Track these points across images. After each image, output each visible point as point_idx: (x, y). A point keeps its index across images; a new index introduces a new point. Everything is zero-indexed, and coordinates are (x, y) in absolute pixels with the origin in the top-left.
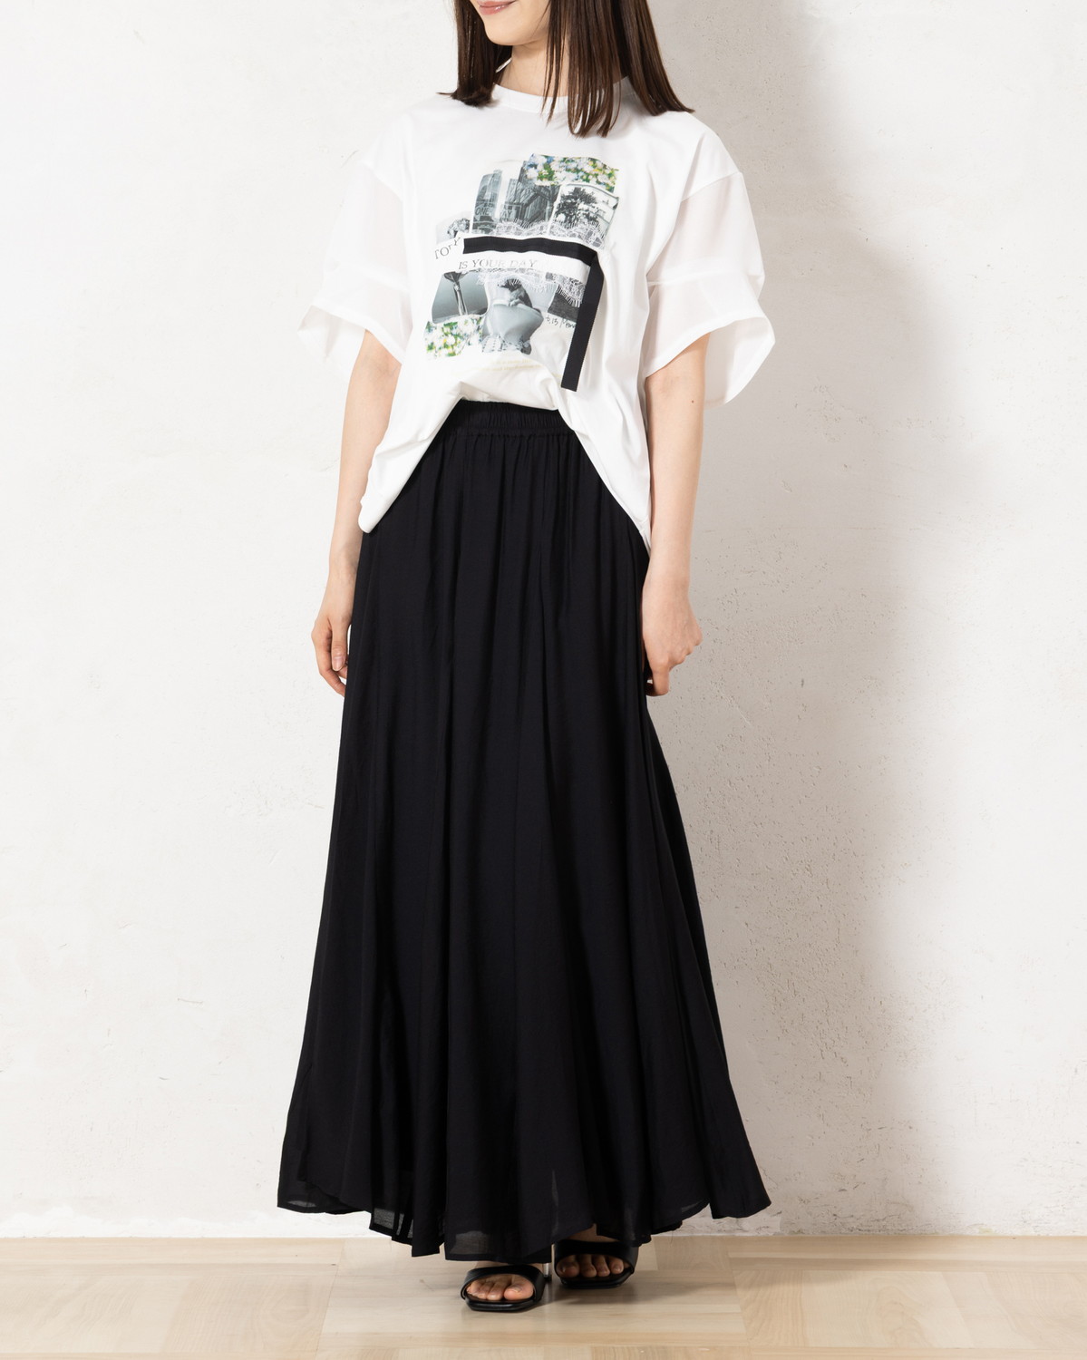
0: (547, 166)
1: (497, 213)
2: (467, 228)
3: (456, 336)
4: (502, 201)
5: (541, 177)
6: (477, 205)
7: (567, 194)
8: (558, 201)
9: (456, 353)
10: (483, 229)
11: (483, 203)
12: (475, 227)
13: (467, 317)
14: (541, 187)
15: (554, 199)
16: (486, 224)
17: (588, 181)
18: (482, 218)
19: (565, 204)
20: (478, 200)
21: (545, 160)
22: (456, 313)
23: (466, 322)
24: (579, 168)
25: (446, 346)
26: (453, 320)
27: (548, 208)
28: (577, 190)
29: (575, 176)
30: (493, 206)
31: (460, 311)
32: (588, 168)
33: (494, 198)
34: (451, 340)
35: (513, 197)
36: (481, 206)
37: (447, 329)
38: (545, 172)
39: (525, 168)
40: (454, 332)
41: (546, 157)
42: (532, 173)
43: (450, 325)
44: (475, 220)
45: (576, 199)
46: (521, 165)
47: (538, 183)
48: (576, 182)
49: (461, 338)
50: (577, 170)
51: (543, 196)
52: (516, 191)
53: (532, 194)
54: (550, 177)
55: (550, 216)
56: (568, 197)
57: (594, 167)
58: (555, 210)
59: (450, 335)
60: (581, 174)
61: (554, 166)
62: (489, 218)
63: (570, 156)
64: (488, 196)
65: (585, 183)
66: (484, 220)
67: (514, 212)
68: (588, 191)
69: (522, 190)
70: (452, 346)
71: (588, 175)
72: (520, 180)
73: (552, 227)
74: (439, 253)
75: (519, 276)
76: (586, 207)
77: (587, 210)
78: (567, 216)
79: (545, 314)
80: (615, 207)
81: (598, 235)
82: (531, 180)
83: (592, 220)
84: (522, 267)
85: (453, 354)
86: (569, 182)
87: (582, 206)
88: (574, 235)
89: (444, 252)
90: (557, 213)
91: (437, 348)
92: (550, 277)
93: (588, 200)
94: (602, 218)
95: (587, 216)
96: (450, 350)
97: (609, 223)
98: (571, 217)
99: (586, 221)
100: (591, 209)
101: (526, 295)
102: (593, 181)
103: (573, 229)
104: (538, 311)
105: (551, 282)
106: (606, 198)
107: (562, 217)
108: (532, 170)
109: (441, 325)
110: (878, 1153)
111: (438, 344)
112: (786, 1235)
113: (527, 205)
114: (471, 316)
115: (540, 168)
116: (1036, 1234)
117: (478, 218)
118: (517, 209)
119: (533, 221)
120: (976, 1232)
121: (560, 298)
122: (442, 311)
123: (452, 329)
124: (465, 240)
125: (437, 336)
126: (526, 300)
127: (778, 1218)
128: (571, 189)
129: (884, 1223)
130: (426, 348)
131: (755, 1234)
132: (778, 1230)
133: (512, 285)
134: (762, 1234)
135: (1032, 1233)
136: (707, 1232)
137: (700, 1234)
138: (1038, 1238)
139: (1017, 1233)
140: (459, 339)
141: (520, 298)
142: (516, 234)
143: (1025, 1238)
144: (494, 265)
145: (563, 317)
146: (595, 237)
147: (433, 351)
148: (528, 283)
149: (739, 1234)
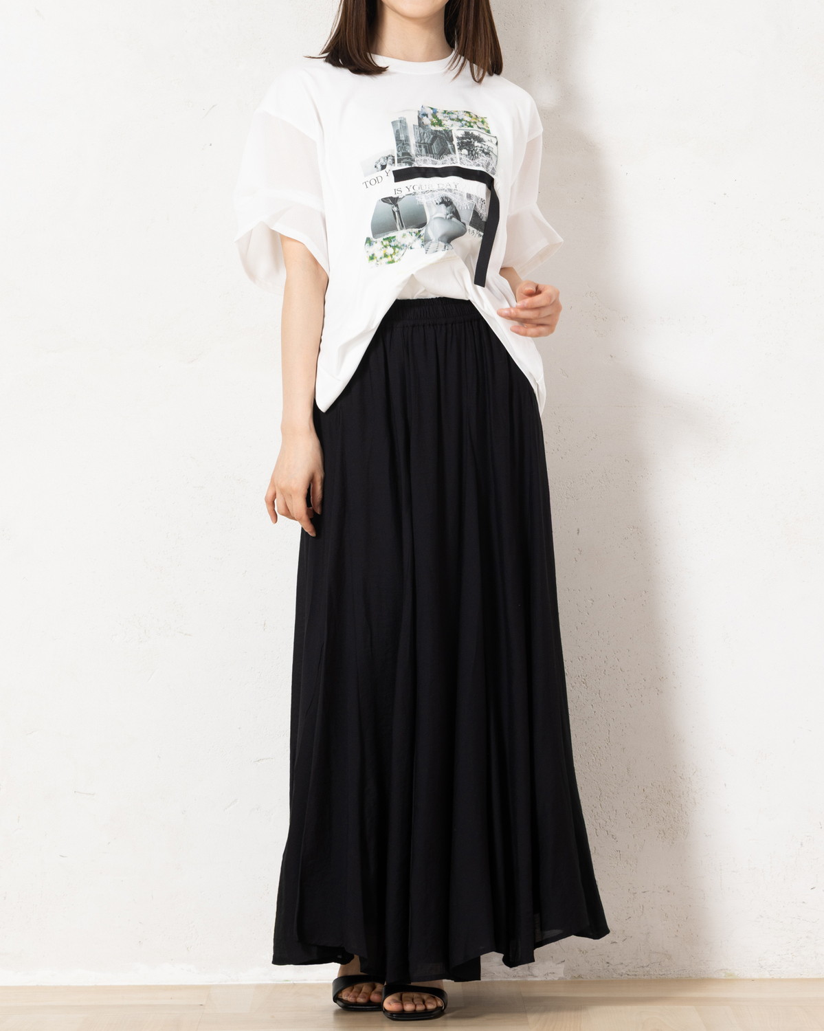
0: (434, 115)
1: (413, 150)
2: (394, 163)
3: (394, 247)
4: (413, 141)
5: (433, 124)
6: (397, 145)
7: (460, 136)
8: (455, 142)
9: (395, 260)
10: (406, 162)
11: (402, 143)
12: (399, 161)
13: (404, 231)
14: (436, 131)
15: (451, 140)
16: (408, 159)
17: (472, 127)
18: (403, 154)
19: (462, 143)
20: (397, 140)
21: (432, 111)
22: (395, 229)
23: (404, 235)
24: (460, 118)
25: (386, 256)
26: (391, 234)
27: (449, 146)
28: (467, 133)
29: (459, 124)
30: (408, 145)
31: (398, 227)
32: (467, 118)
33: (407, 139)
34: (390, 251)
35: (419, 138)
36: (400, 145)
37: (386, 243)
38: (435, 120)
39: (420, 116)
40: (393, 244)
41: (432, 109)
42: (426, 121)
43: (389, 239)
44: (398, 156)
45: (470, 139)
46: (417, 114)
47: (433, 128)
48: (462, 128)
49: (399, 248)
50: (460, 120)
51: (441, 138)
52: (420, 134)
53: (432, 136)
54: (440, 123)
55: (454, 151)
56: (463, 138)
57: (471, 117)
58: (456, 147)
59: (389, 247)
60: (464, 122)
61: (440, 116)
62: (409, 154)
63: (449, 110)
64: (402, 137)
65: (470, 128)
66: (405, 155)
67: (423, 150)
68: (476, 133)
69: (424, 133)
70: (391, 255)
71: (470, 123)
72: (420, 125)
73: (461, 159)
74: (368, 184)
75: (449, 195)
76: (479, 145)
77: (481, 147)
78: (469, 151)
79: (468, 227)
80: (497, 144)
81: (493, 165)
82: (427, 126)
83: (487, 154)
84: (449, 187)
85: (393, 262)
86: (459, 128)
87: (476, 144)
88: (478, 165)
89: (373, 182)
90: (460, 149)
91: (378, 258)
92: (469, 196)
93: (480, 140)
94: (492, 152)
95: (483, 151)
96: (390, 259)
97: (497, 156)
98: (472, 151)
99: (484, 155)
100: (483, 146)
101: (456, 210)
102: (475, 127)
103: (477, 161)
104: (464, 224)
105: (470, 201)
106: (489, 138)
107: (465, 151)
108: (425, 118)
109: (381, 239)
110: (643, 912)
111: (379, 254)
112: (568, 979)
113: (431, 144)
114: (410, 230)
115: (430, 117)
116: (771, 977)
117: (400, 154)
118: (425, 147)
119: (442, 154)
120: (722, 975)
121: (476, 214)
122: (381, 228)
123: (390, 242)
124: (394, 172)
125: (377, 248)
126: (456, 214)
127: (562, 966)
128: (463, 132)
129: (648, 969)
130: (367, 259)
131: (543, 979)
132: (562, 976)
133: (447, 202)
134: (549, 978)
135: (767, 976)
136: (505, 978)
137: (499, 979)
138: (772, 980)
139: (756, 976)
140: (397, 249)
141: (453, 213)
142: (432, 164)
143: (762, 980)
144: (424, 189)
145: (477, 229)
146: (492, 167)
147: (375, 261)
148: (456, 200)
149: (530, 979)
